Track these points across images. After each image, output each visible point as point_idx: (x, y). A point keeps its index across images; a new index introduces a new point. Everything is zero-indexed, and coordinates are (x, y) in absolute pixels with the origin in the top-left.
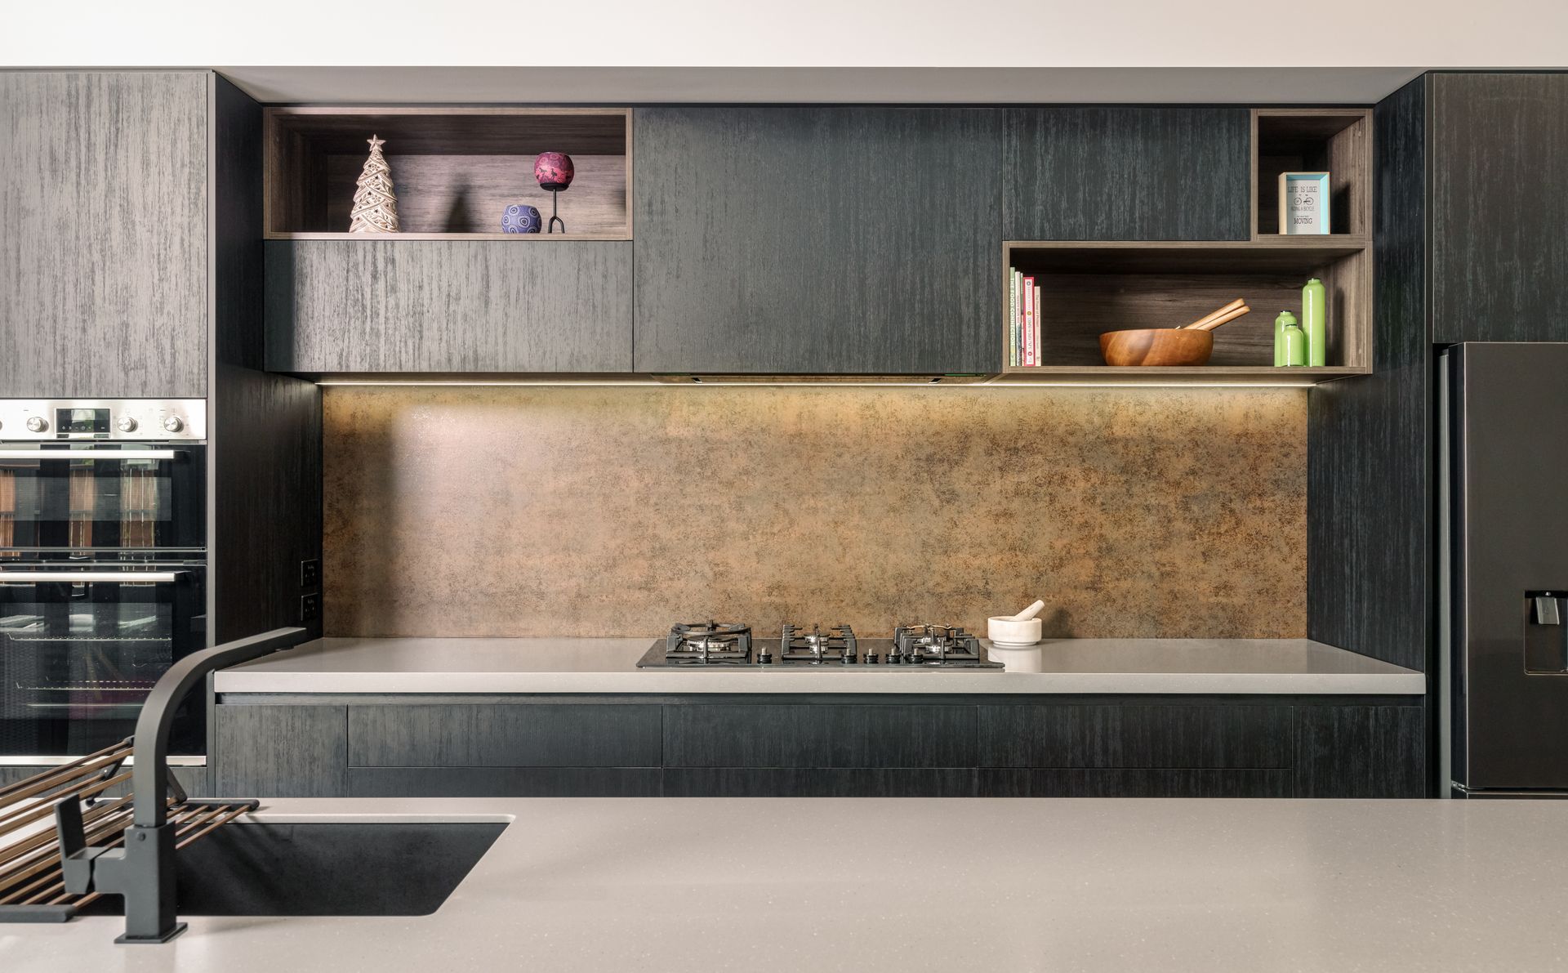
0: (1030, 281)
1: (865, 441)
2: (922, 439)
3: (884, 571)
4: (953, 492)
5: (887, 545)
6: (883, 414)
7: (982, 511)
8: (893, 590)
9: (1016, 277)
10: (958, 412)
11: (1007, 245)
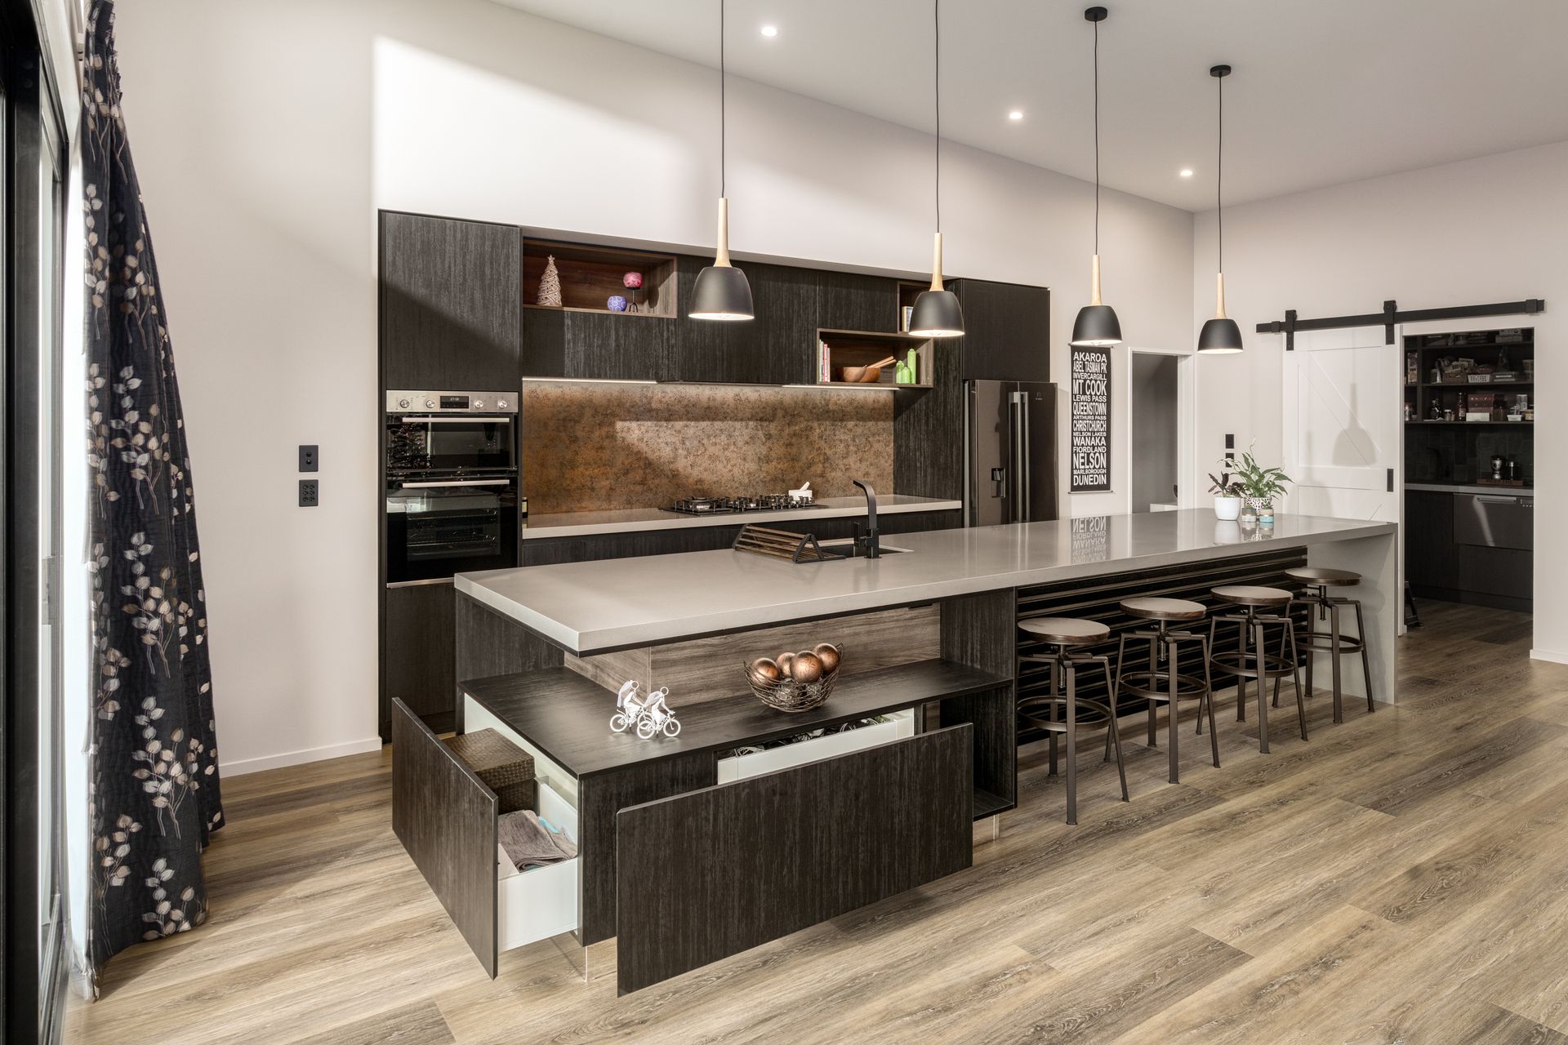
0: (826, 345)
1: (736, 411)
2: (758, 410)
3: (743, 471)
4: (770, 435)
5: (745, 459)
6: (743, 398)
7: (781, 443)
8: (747, 481)
9: (821, 343)
10: (772, 398)
11: (819, 330)
